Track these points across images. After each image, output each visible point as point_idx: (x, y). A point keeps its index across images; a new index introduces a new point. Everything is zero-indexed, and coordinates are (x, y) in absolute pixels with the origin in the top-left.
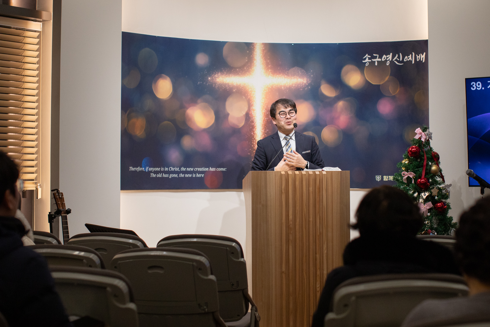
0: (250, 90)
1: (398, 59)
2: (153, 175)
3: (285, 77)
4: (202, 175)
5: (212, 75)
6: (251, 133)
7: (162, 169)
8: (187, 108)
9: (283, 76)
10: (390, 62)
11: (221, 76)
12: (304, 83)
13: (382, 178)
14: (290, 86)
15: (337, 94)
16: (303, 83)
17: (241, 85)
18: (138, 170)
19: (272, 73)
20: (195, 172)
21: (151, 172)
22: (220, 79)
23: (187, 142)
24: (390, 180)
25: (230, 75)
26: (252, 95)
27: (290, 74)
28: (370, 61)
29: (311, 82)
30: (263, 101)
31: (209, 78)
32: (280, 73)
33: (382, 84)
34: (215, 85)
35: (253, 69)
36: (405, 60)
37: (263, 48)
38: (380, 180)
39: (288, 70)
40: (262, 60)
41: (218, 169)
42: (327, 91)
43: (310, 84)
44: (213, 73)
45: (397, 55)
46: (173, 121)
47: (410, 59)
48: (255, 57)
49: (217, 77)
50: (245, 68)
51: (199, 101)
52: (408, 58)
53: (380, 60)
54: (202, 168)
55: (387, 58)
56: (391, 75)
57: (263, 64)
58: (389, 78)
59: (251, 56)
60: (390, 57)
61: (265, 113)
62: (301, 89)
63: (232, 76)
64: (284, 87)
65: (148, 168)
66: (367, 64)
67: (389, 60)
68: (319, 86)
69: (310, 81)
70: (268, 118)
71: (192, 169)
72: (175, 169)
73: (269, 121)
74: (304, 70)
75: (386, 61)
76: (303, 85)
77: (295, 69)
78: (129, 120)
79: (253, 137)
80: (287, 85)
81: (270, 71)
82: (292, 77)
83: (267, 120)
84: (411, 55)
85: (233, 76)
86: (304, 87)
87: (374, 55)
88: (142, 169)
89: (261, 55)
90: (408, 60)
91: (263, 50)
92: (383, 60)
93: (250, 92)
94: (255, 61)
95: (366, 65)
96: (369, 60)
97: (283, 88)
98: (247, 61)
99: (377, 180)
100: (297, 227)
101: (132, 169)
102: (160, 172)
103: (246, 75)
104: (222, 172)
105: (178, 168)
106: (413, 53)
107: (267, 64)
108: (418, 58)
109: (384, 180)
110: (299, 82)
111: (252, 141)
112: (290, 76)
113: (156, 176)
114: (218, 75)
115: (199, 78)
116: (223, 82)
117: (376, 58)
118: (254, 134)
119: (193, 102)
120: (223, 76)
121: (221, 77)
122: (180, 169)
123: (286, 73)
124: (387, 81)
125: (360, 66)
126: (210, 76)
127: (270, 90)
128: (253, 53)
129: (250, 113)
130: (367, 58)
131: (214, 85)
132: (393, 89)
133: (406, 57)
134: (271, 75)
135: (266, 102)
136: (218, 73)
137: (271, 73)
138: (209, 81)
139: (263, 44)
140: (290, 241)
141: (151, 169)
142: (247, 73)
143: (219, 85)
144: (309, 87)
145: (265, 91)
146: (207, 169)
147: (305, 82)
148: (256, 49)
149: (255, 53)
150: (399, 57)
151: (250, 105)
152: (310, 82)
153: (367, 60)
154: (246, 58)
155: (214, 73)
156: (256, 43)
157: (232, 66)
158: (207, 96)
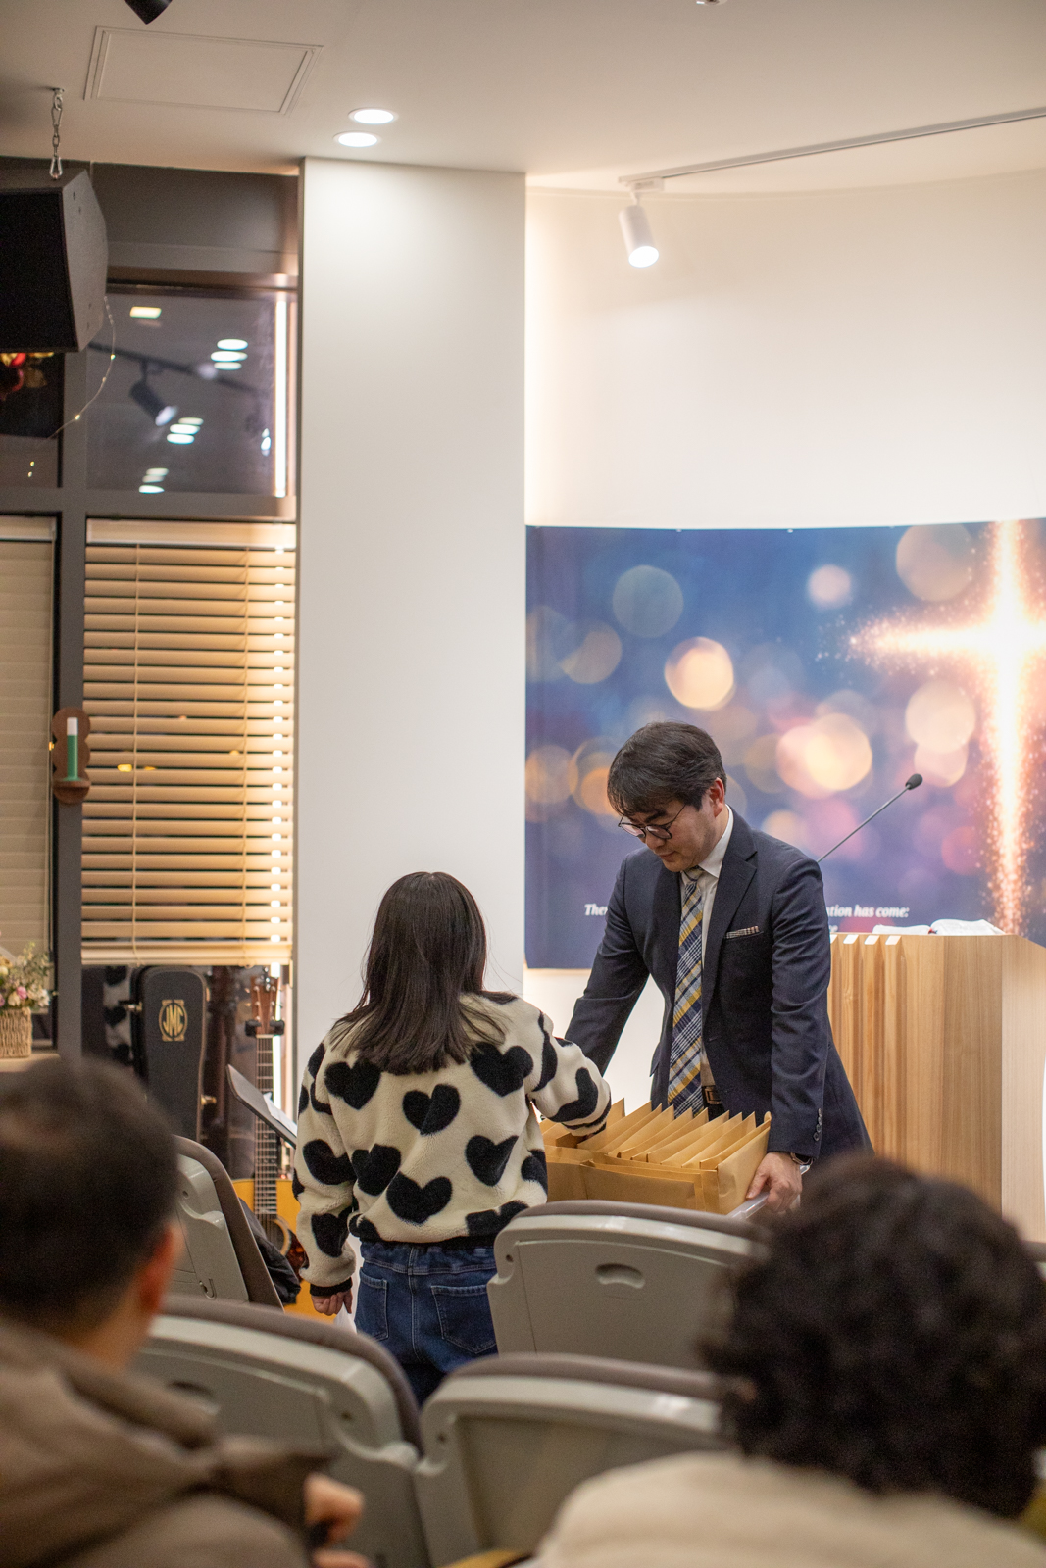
0: (981, 669)
5: (863, 628)
6: (985, 803)
8: (782, 732)
11: (891, 630)
17: (952, 655)
22: (885, 639)
25: (920, 626)
26: (986, 685)
30: (1024, 702)
31: (853, 641)
34: (872, 659)
35: (990, 601)
37: (1020, 536)
40: (1018, 571)
41: (881, 913)
44: (864, 624)
46: (737, 771)
48: (996, 567)
49: (878, 635)
50: (966, 602)
51: (821, 708)
57: (1023, 585)
59: (985, 563)
61: (1027, 739)
63: (923, 629)
70: (1037, 755)
73: (1039, 762)
78: (582, 774)
79: (992, 812)
83: (1034, 758)
85: (928, 629)
89: (1016, 556)
91: (1022, 542)
93: (982, 676)
94: (996, 580)
98: (971, 578)
101: (592, 907)
103: (970, 622)
107: (1033, 585)
111: (988, 827)
114: (878, 629)
115: (819, 639)
116: (898, 649)
118: (994, 803)
119: (803, 711)
120: (897, 630)
121: (889, 635)
126: (855, 632)
127: (1043, 666)
128: (990, 554)
129: (982, 739)
131: (869, 660)
135: (1031, 704)
136: (880, 623)
137: (1044, 612)
138: (854, 648)
139: (1021, 522)
142: (972, 616)
143: (884, 658)
145: (1030, 671)
146: (847, 912)
148: (1000, 541)
149: (998, 553)
151: (981, 716)
154: (970, 570)
155: (867, 623)
156: (1000, 523)
157: (923, 598)
158: (846, 695)
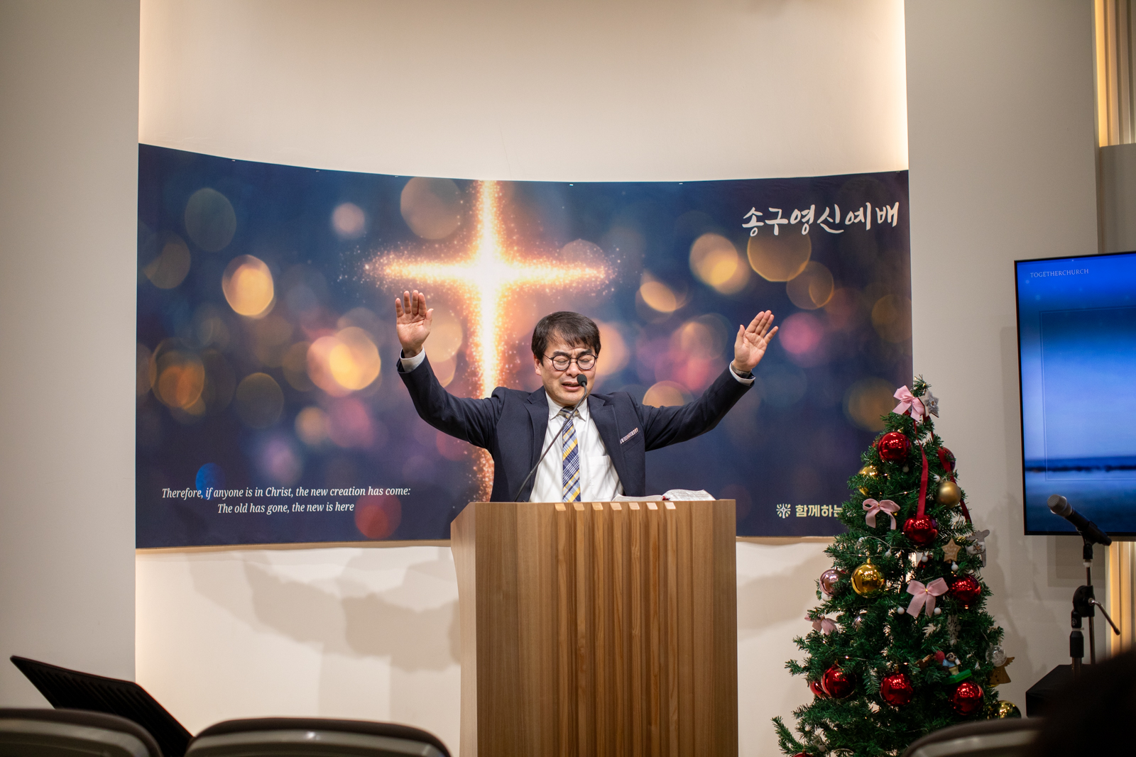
0: (467, 296)
1: (831, 220)
2: (227, 509)
3: (552, 265)
4: (348, 507)
5: (375, 257)
7: (249, 493)
8: (312, 341)
9: (548, 263)
10: (810, 226)
11: (396, 260)
12: (599, 280)
13: (793, 511)
14: (565, 287)
15: (680, 307)
16: (596, 280)
17: (446, 284)
18: (185, 495)
19: (521, 255)
20: (333, 500)
21: (220, 500)
22: (393, 268)
23: (312, 425)
24: (812, 515)
25: (419, 259)
26: (471, 309)
27: (565, 258)
28: (761, 224)
29: (617, 276)
30: (500, 324)
31: (367, 267)
32: (540, 255)
33: (791, 281)
34: (381, 283)
35: (474, 243)
36: (847, 222)
37: (498, 193)
38: (787, 515)
39: (561, 247)
40: (496, 221)
41: (389, 492)
42: (655, 297)
43: (614, 282)
44: (375, 255)
45: (828, 210)
46: (277, 373)
47: (861, 218)
48: (479, 216)
49: (386, 264)
50: (456, 242)
51: (342, 322)
52: (856, 217)
53: (785, 221)
54: (350, 489)
55: (803, 217)
56: (812, 258)
57: (499, 232)
58: (807, 267)
59: (471, 212)
60: (810, 214)
61: (504, 353)
62: (593, 295)
63: (422, 262)
64: (551, 288)
65: (210, 491)
66: (755, 231)
67: (807, 222)
68: (636, 287)
69: (614, 273)
70: (511, 366)
71: (324, 492)
72: (280, 493)
73: (514, 372)
74: (599, 248)
75: (801, 224)
76: (598, 283)
77: (578, 244)
78: (160, 371)
80: (557, 283)
81: (516, 248)
82: (570, 266)
83: (509, 369)
84: (862, 209)
85: (425, 262)
86: (599, 288)
87: (771, 210)
88: (196, 493)
89: (495, 209)
90: (856, 221)
91: (500, 199)
92: (793, 221)
93: (468, 302)
94: (479, 226)
95: (752, 235)
96: (757, 221)
97: (547, 290)
98: (459, 224)
99: (780, 515)
100: (600, 653)
101: (168, 493)
102: (244, 500)
103: (459, 259)
104: (400, 497)
105: (290, 490)
106: (869, 205)
107: (509, 233)
108: (881, 216)
109: (798, 515)
110: (588, 276)
112: (566, 262)
113: (233, 510)
114: (388, 259)
115: (341, 264)
116: (402, 276)
117: (776, 218)
119: (327, 324)
120: (401, 261)
121: (395, 264)
122: (293, 492)
123: (556, 255)
124: (804, 273)
125: (737, 237)
126: (369, 261)
127: (516, 296)
128: (475, 205)
129: (468, 352)
130: (754, 218)
131: (378, 283)
132: (820, 294)
133: (851, 214)
134: (519, 258)
135: (506, 326)
136: (388, 254)
137: (517, 254)
138: (367, 273)
139: (499, 183)
140: (580, 691)
141: (219, 493)
142: (460, 254)
143: (391, 282)
144: (613, 290)
145: (505, 300)
146: (362, 492)
147: (602, 276)
148: (482, 197)
149: (481, 206)
150: (832, 215)
151: (468, 335)
152: (614, 276)
153: (754, 223)
154: (458, 217)
155: (379, 253)
156: (482, 182)
157: (422, 237)
158: (361, 312)
